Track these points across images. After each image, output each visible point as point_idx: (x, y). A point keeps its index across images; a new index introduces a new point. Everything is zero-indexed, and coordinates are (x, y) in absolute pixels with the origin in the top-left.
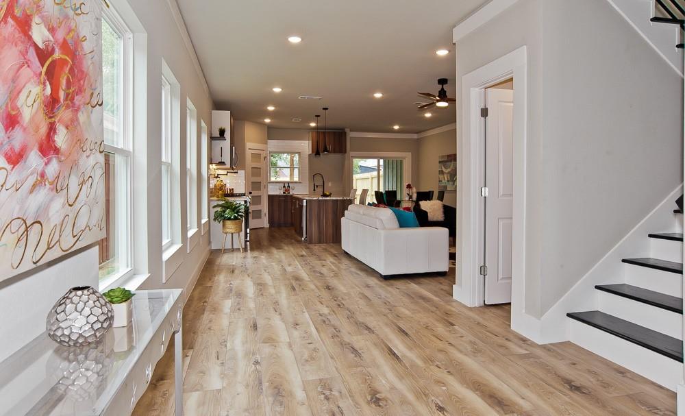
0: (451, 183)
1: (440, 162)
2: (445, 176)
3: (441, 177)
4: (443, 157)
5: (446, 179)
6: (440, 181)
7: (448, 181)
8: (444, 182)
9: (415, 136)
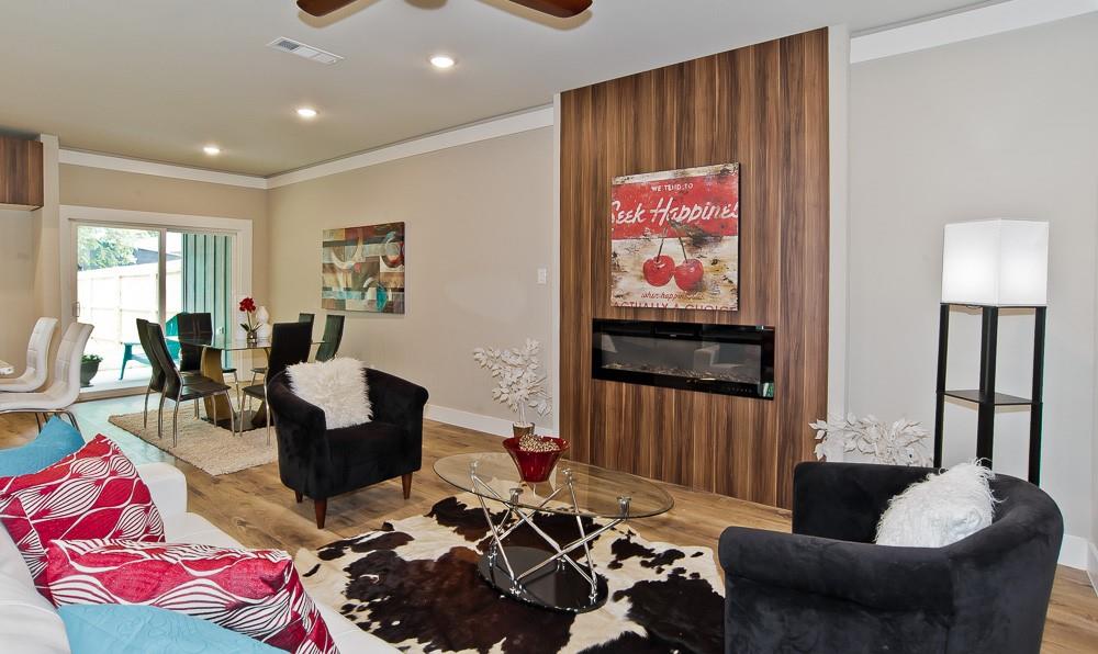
0: (356, 294)
1: (326, 244)
2: (340, 277)
3: (329, 279)
4: (333, 232)
5: (343, 285)
6: (325, 289)
7: (348, 289)
8: (338, 292)
9: (263, 184)
